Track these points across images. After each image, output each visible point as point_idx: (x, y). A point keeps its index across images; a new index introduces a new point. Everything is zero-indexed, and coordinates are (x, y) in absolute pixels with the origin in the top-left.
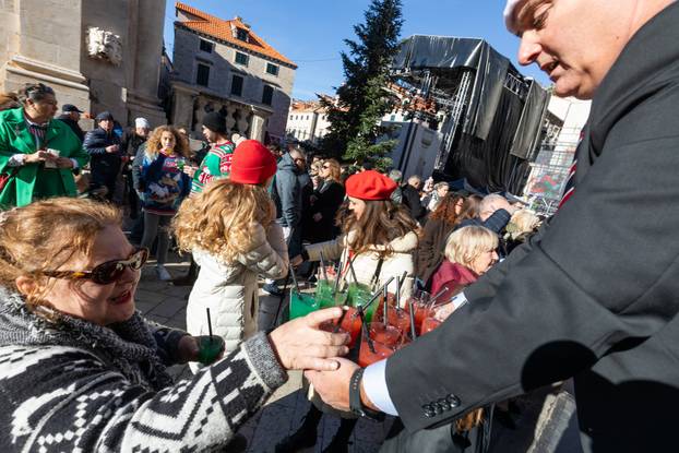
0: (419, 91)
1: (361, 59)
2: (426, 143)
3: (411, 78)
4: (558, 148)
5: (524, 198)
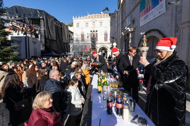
0: (26, 25)
2: (35, 43)
3: (21, 21)
4: (74, 39)
5: (71, 53)
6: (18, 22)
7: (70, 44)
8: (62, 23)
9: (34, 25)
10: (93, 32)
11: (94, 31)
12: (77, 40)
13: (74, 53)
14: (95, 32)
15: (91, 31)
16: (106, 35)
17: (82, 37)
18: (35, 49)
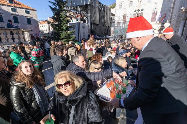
0: (77, 12)
1: (56, 7)
2: (84, 27)
3: (74, 9)
4: (115, 22)
5: (111, 36)
6: (73, 11)
7: (111, 27)
8: (105, 6)
9: (83, 12)
10: (137, 11)
11: (139, 10)
12: (118, 23)
13: (114, 36)
14: (140, 11)
15: (135, 11)
16: (155, 13)
17: (124, 18)
18: (84, 33)
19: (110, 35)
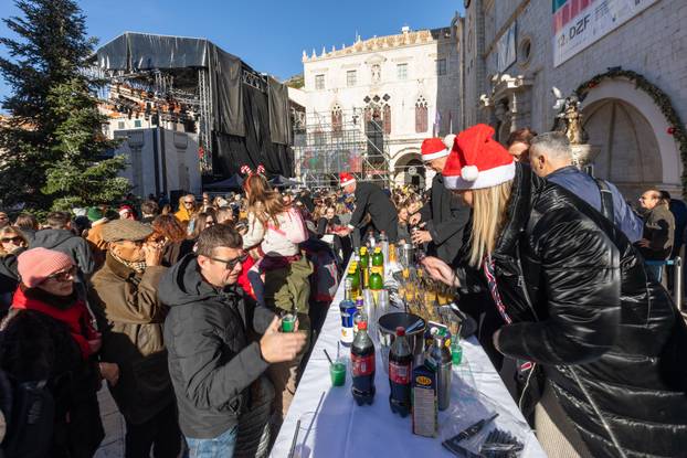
0: (156, 93)
2: (181, 148)
3: (141, 79)
4: (308, 131)
5: (298, 179)
6: (136, 86)
7: (293, 148)
8: (266, 78)
9: (179, 91)
10: (372, 101)
11: (377, 98)
12: (318, 134)
13: (309, 178)
14: (382, 100)
15: (367, 100)
16: (422, 109)
17: (334, 119)
19: (294, 176)
